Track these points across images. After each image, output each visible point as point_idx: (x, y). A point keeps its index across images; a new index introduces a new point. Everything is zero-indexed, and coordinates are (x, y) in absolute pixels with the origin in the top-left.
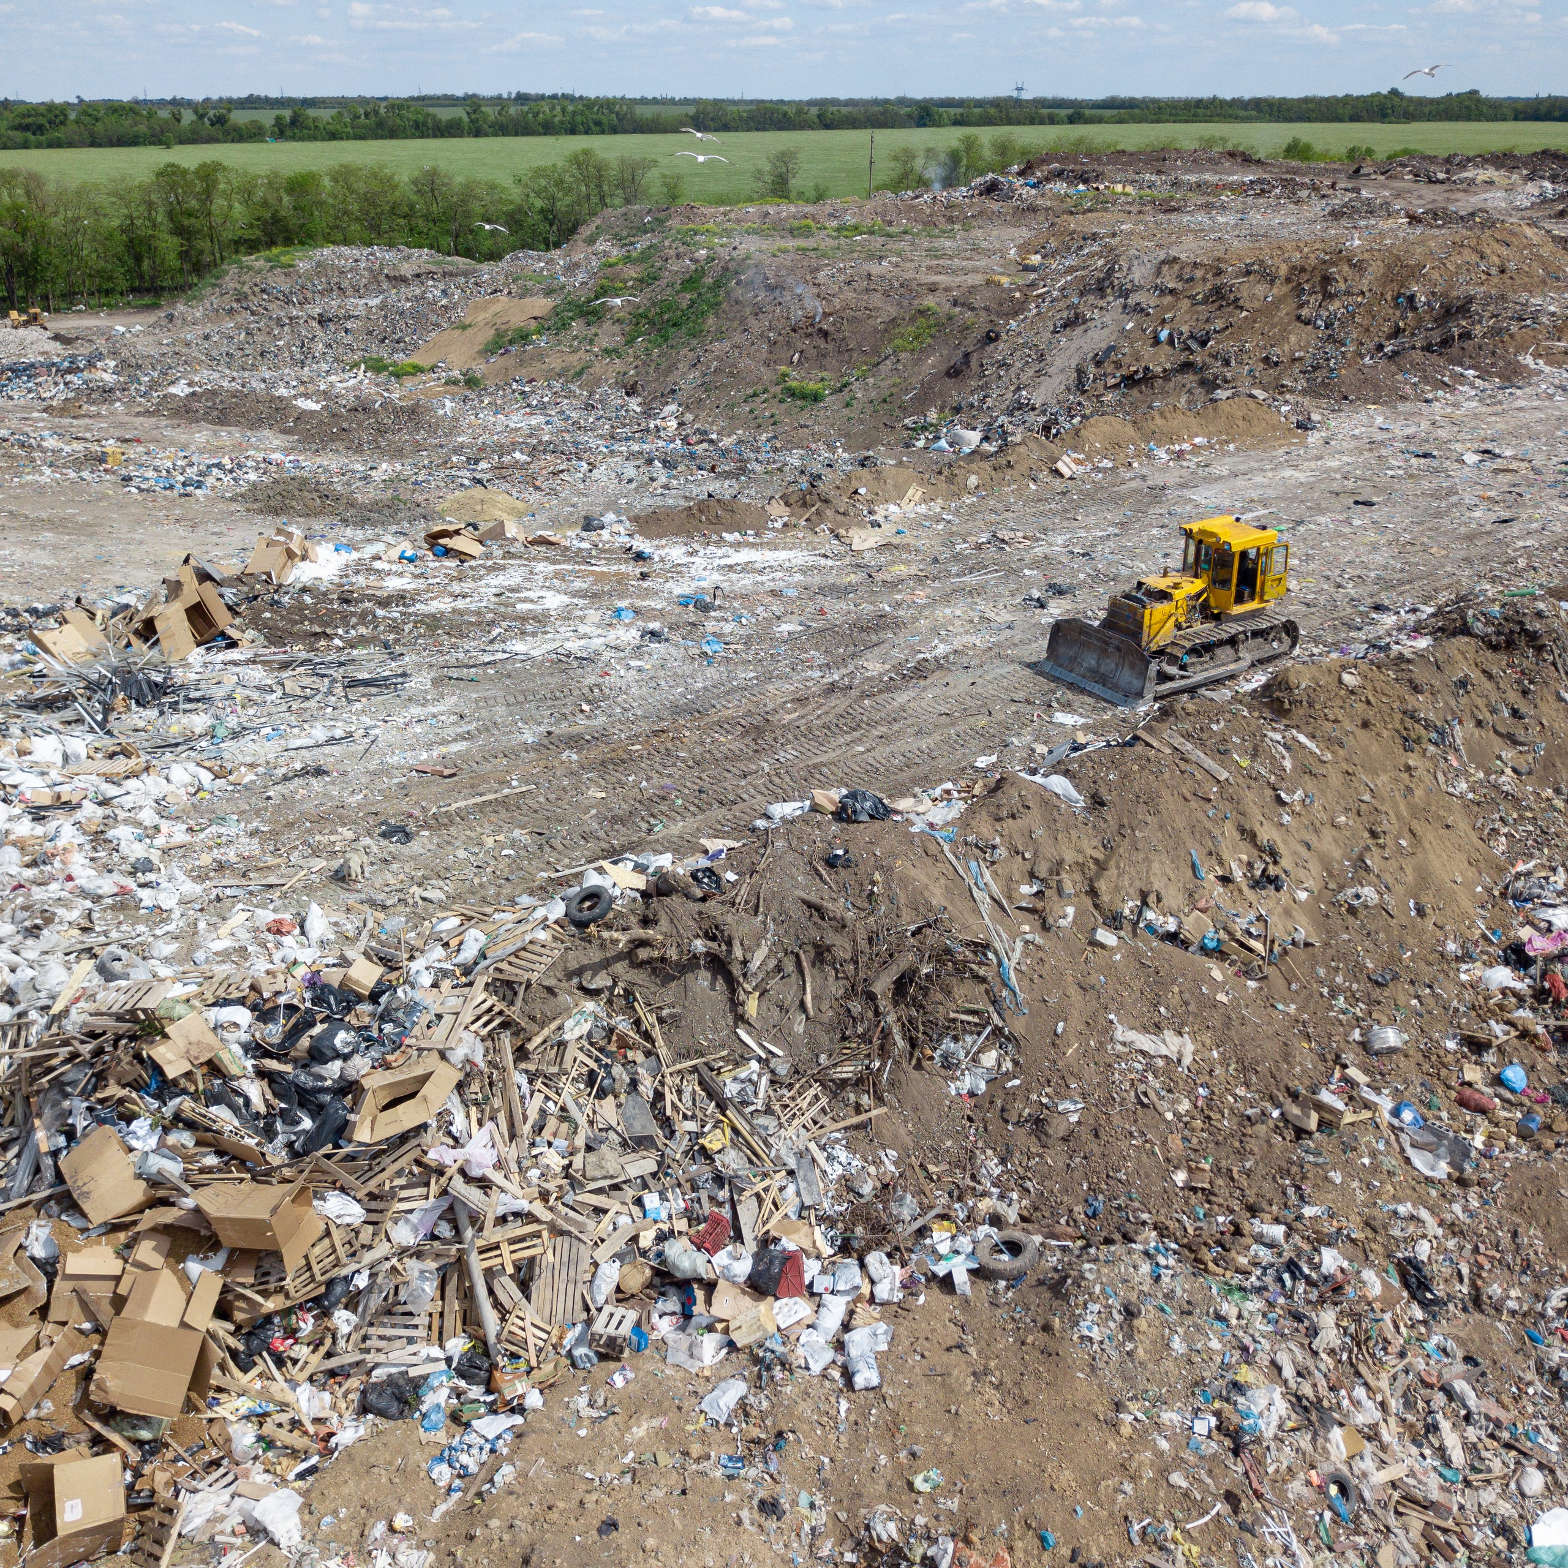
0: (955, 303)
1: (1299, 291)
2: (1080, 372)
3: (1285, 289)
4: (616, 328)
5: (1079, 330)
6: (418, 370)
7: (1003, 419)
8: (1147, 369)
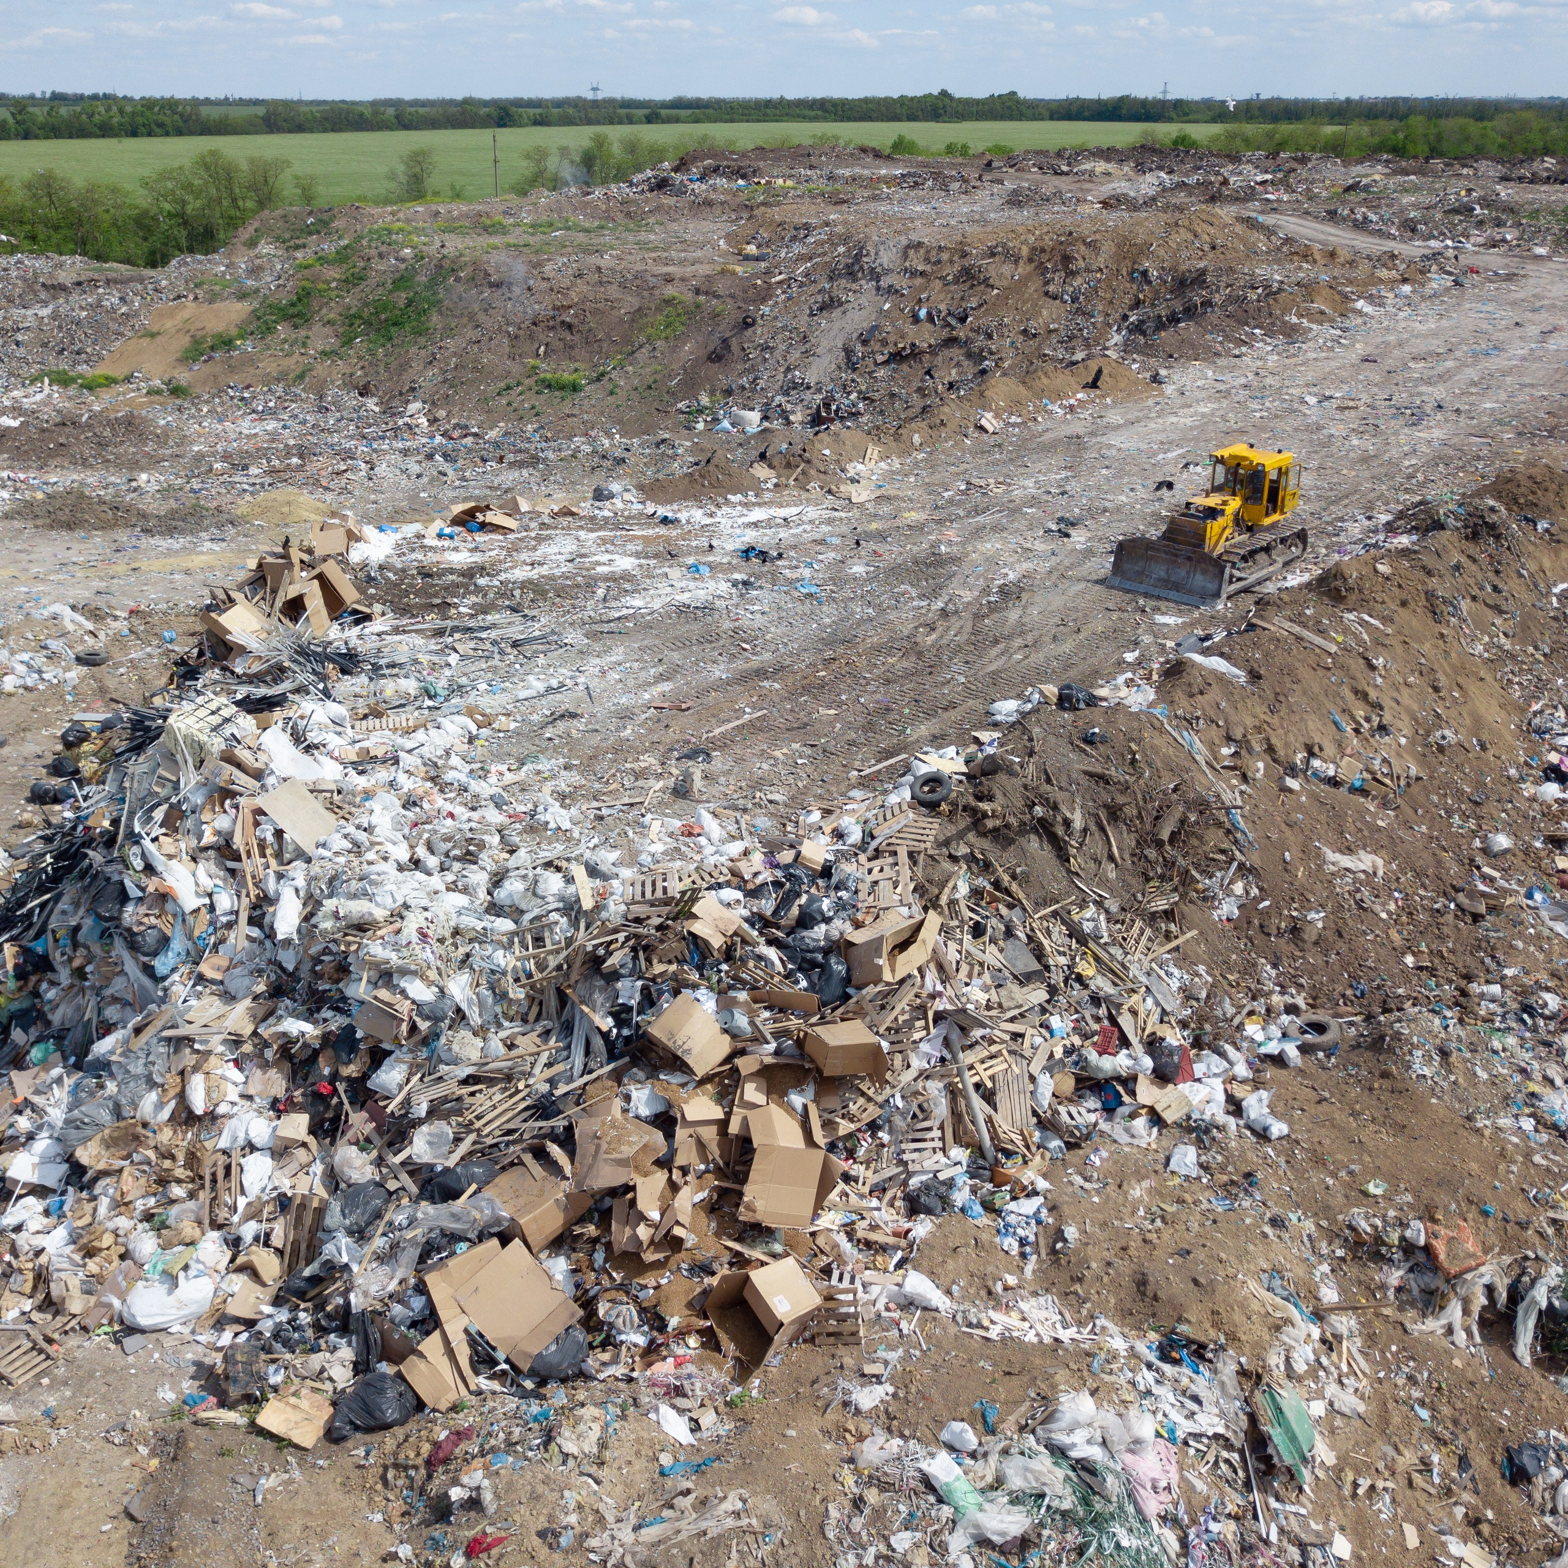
0: (697, 292)
1: (1042, 269)
2: (848, 351)
3: (1030, 268)
4: (328, 330)
5: (837, 313)
6: (111, 381)
7: (779, 399)
8: (913, 345)
